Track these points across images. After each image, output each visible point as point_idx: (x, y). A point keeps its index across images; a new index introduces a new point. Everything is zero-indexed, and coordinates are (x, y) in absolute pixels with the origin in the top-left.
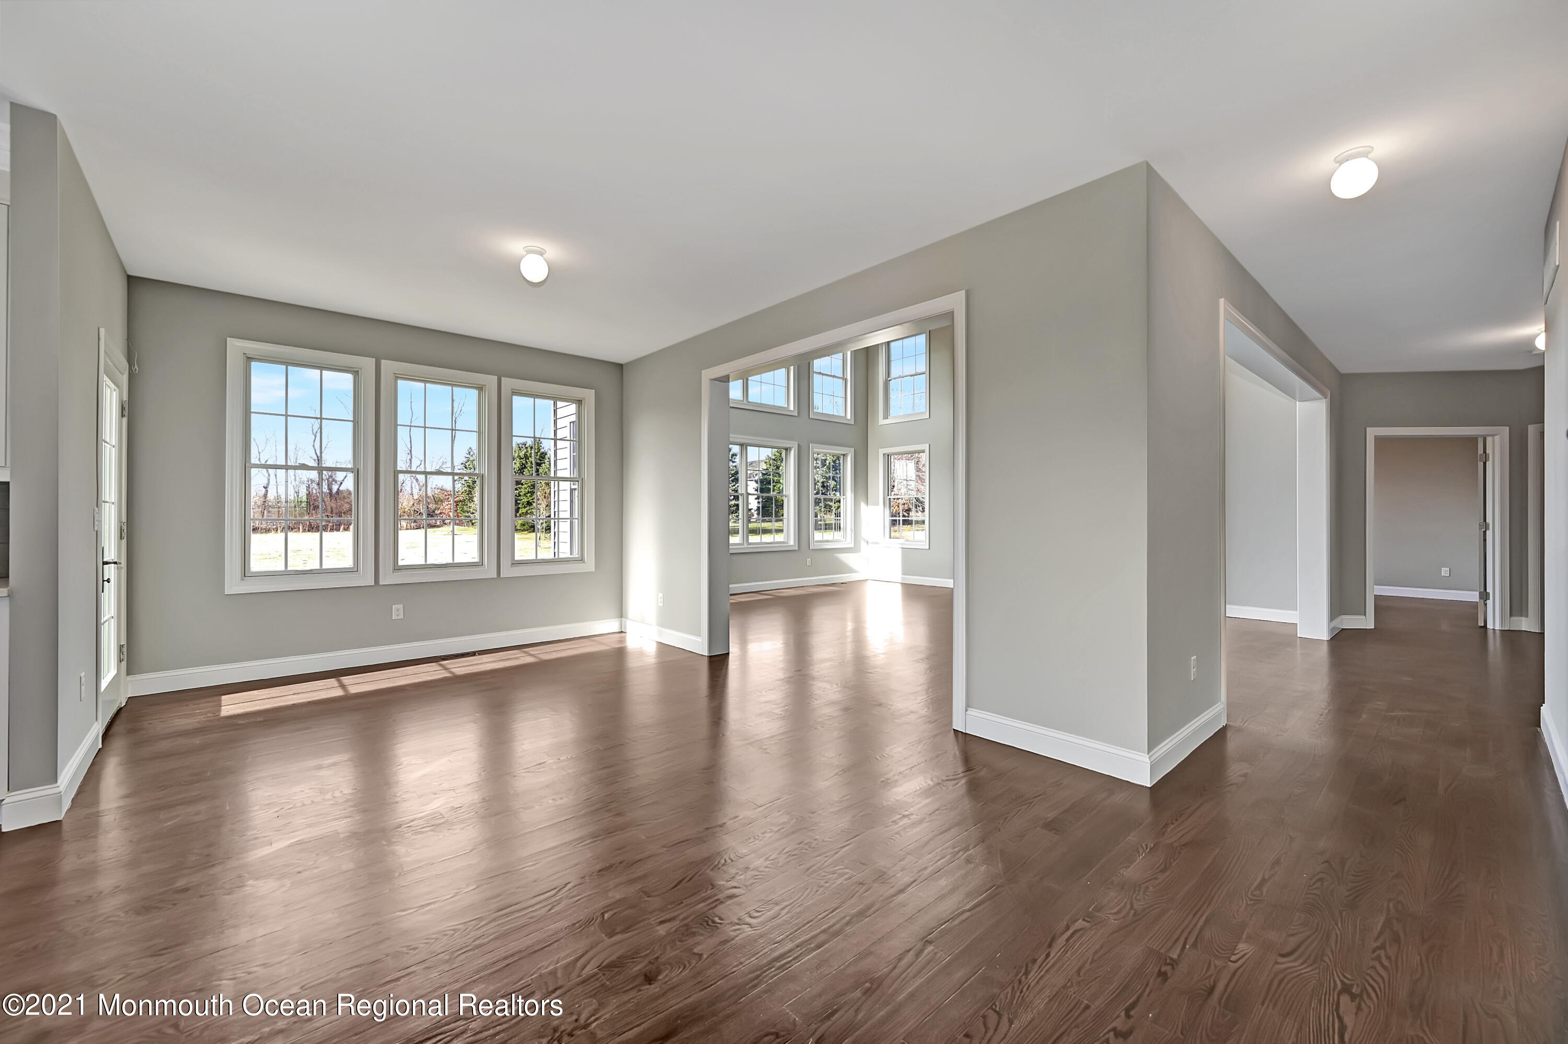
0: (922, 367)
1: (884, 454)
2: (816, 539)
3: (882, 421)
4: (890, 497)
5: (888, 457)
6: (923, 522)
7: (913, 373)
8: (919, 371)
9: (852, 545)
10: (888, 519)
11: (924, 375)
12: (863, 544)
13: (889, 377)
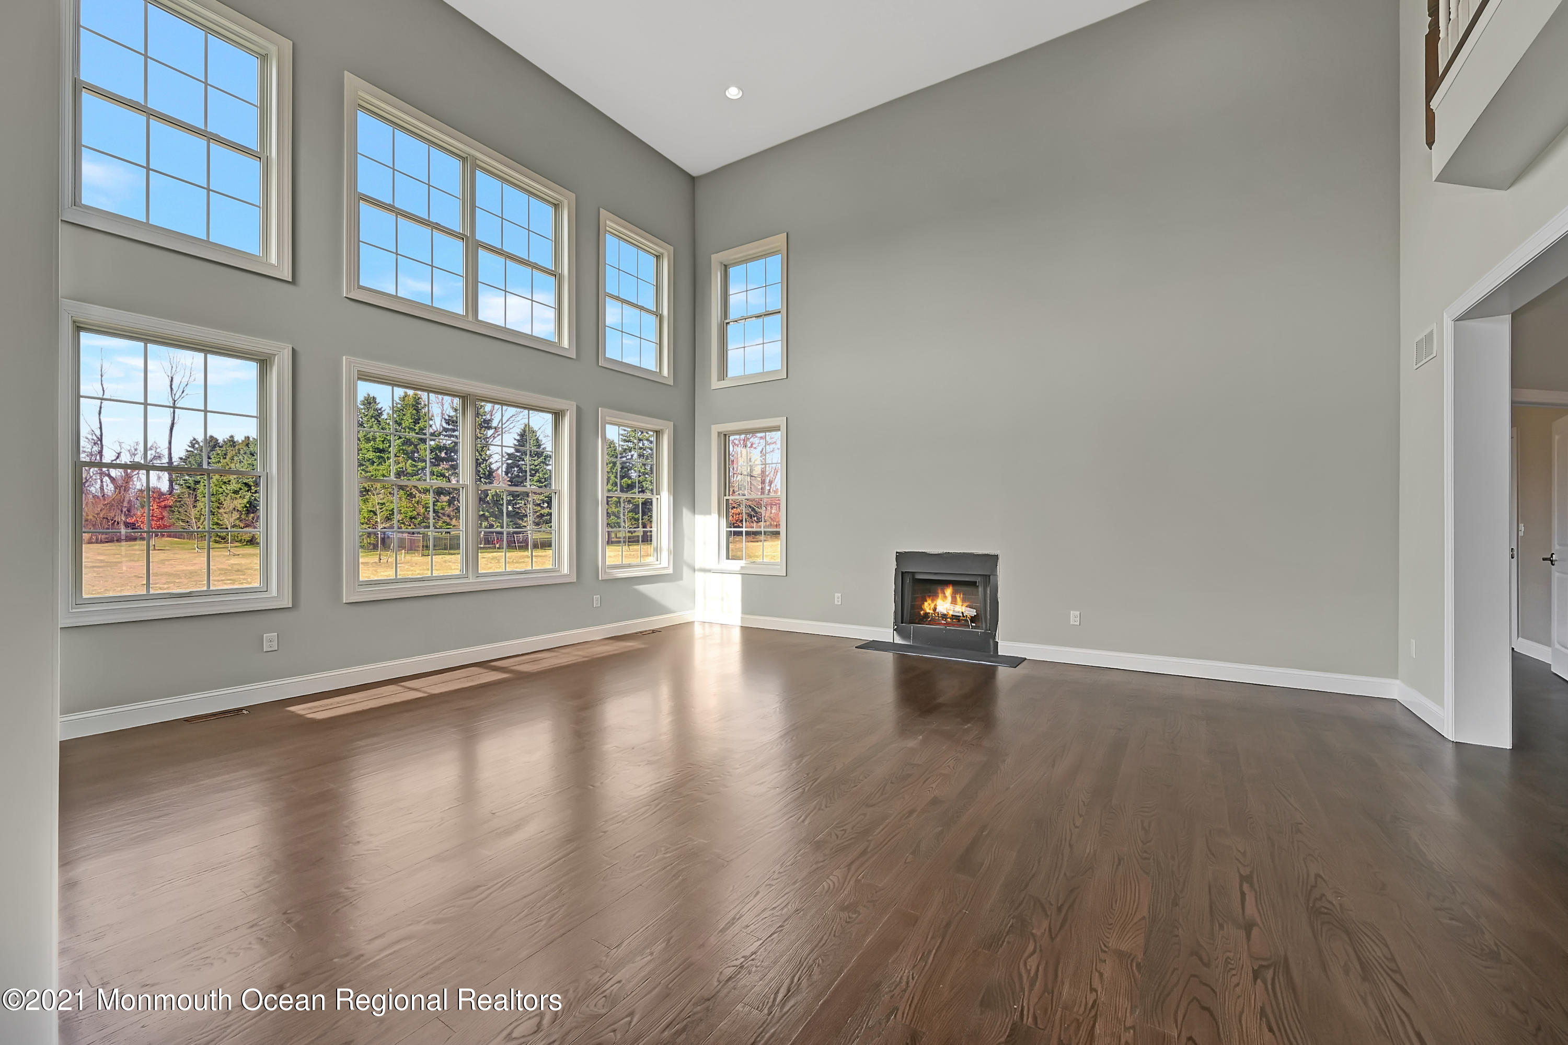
0: (775, 301)
1: (719, 433)
2: (609, 562)
3: (715, 384)
4: (727, 497)
5: (724, 437)
6: (778, 533)
7: (763, 311)
8: (771, 309)
9: (670, 571)
10: (724, 529)
11: (779, 316)
12: (686, 571)
13: (726, 318)
